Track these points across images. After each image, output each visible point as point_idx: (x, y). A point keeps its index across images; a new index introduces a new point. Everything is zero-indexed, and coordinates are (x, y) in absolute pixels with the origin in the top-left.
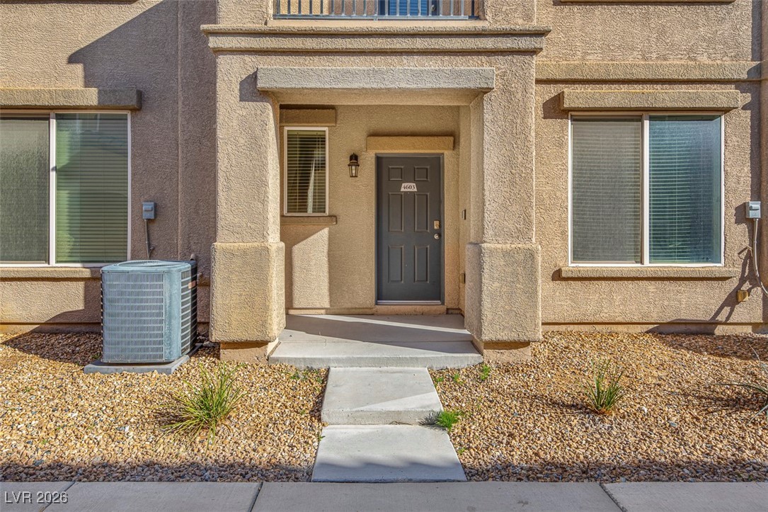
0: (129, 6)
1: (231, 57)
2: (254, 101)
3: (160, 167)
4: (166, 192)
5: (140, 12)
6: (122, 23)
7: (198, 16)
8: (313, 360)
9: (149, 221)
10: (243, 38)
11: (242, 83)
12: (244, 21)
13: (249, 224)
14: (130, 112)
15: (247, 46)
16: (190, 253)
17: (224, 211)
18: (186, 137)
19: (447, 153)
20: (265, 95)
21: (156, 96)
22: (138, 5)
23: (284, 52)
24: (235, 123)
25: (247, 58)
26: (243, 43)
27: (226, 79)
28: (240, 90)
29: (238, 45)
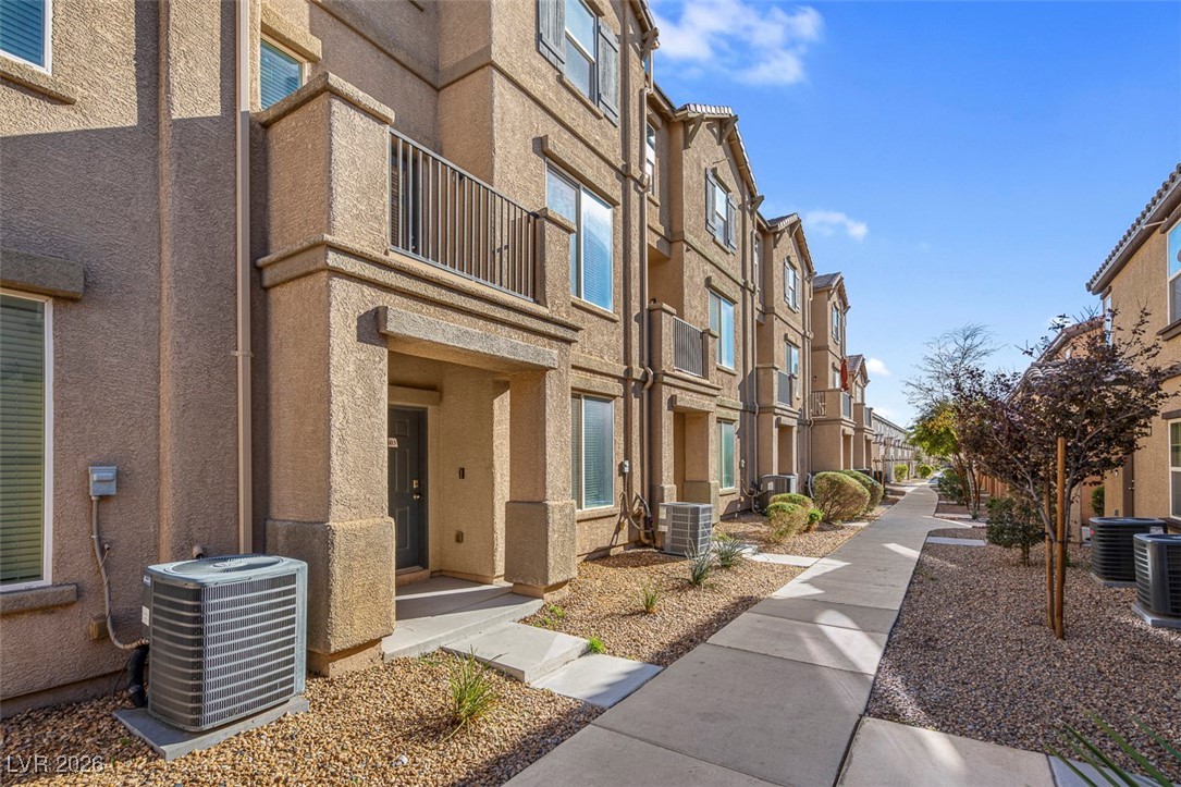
0: (48, 105)
1: (348, 283)
2: (372, 344)
3: (121, 405)
4: (132, 448)
5: (74, 126)
6: (31, 131)
7: (205, 181)
8: (426, 644)
9: (103, 498)
10: (367, 266)
11: (360, 319)
12: (362, 243)
13: (368, 496)
14: (51, 300)
15: (371, 276)
16: (192, 546)
17: (339, 480)
18: (183, 363)
19: (430, 408)
20: (384, 338)
21: (113, 283)
22: (72, 113)
23: (404, 293)
24: (352, 368)
25: (367, 290)
26: (367, 271)
27: (341, 309)
28: (358, 327)
29: (362, 273)
